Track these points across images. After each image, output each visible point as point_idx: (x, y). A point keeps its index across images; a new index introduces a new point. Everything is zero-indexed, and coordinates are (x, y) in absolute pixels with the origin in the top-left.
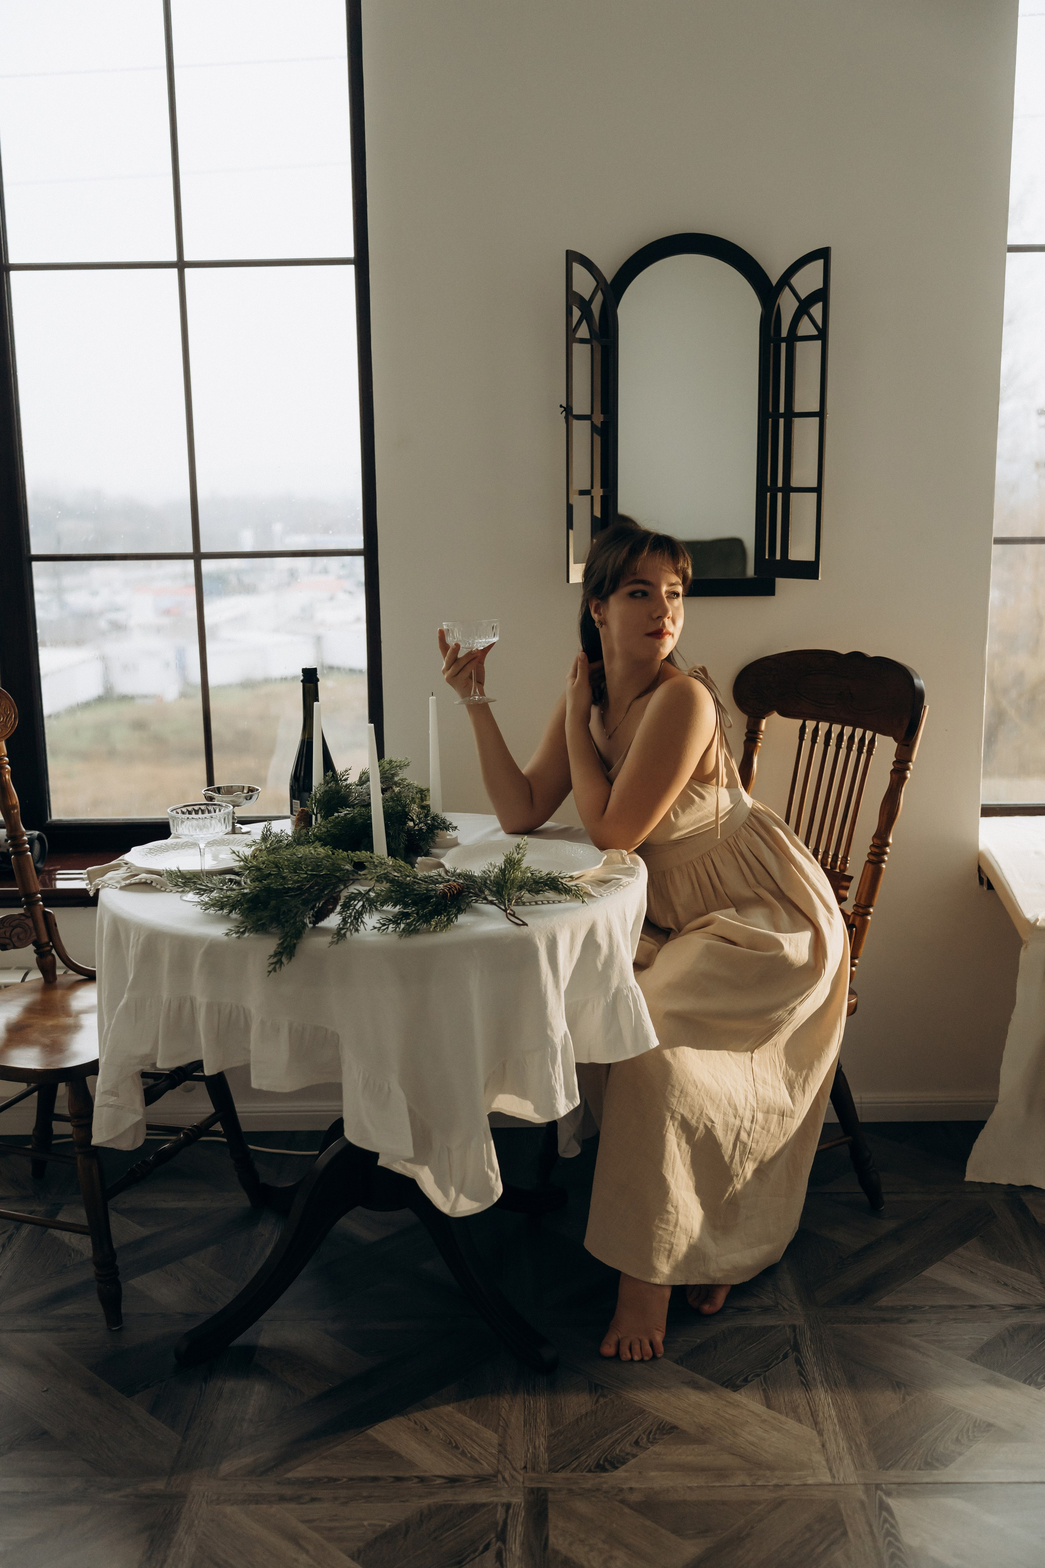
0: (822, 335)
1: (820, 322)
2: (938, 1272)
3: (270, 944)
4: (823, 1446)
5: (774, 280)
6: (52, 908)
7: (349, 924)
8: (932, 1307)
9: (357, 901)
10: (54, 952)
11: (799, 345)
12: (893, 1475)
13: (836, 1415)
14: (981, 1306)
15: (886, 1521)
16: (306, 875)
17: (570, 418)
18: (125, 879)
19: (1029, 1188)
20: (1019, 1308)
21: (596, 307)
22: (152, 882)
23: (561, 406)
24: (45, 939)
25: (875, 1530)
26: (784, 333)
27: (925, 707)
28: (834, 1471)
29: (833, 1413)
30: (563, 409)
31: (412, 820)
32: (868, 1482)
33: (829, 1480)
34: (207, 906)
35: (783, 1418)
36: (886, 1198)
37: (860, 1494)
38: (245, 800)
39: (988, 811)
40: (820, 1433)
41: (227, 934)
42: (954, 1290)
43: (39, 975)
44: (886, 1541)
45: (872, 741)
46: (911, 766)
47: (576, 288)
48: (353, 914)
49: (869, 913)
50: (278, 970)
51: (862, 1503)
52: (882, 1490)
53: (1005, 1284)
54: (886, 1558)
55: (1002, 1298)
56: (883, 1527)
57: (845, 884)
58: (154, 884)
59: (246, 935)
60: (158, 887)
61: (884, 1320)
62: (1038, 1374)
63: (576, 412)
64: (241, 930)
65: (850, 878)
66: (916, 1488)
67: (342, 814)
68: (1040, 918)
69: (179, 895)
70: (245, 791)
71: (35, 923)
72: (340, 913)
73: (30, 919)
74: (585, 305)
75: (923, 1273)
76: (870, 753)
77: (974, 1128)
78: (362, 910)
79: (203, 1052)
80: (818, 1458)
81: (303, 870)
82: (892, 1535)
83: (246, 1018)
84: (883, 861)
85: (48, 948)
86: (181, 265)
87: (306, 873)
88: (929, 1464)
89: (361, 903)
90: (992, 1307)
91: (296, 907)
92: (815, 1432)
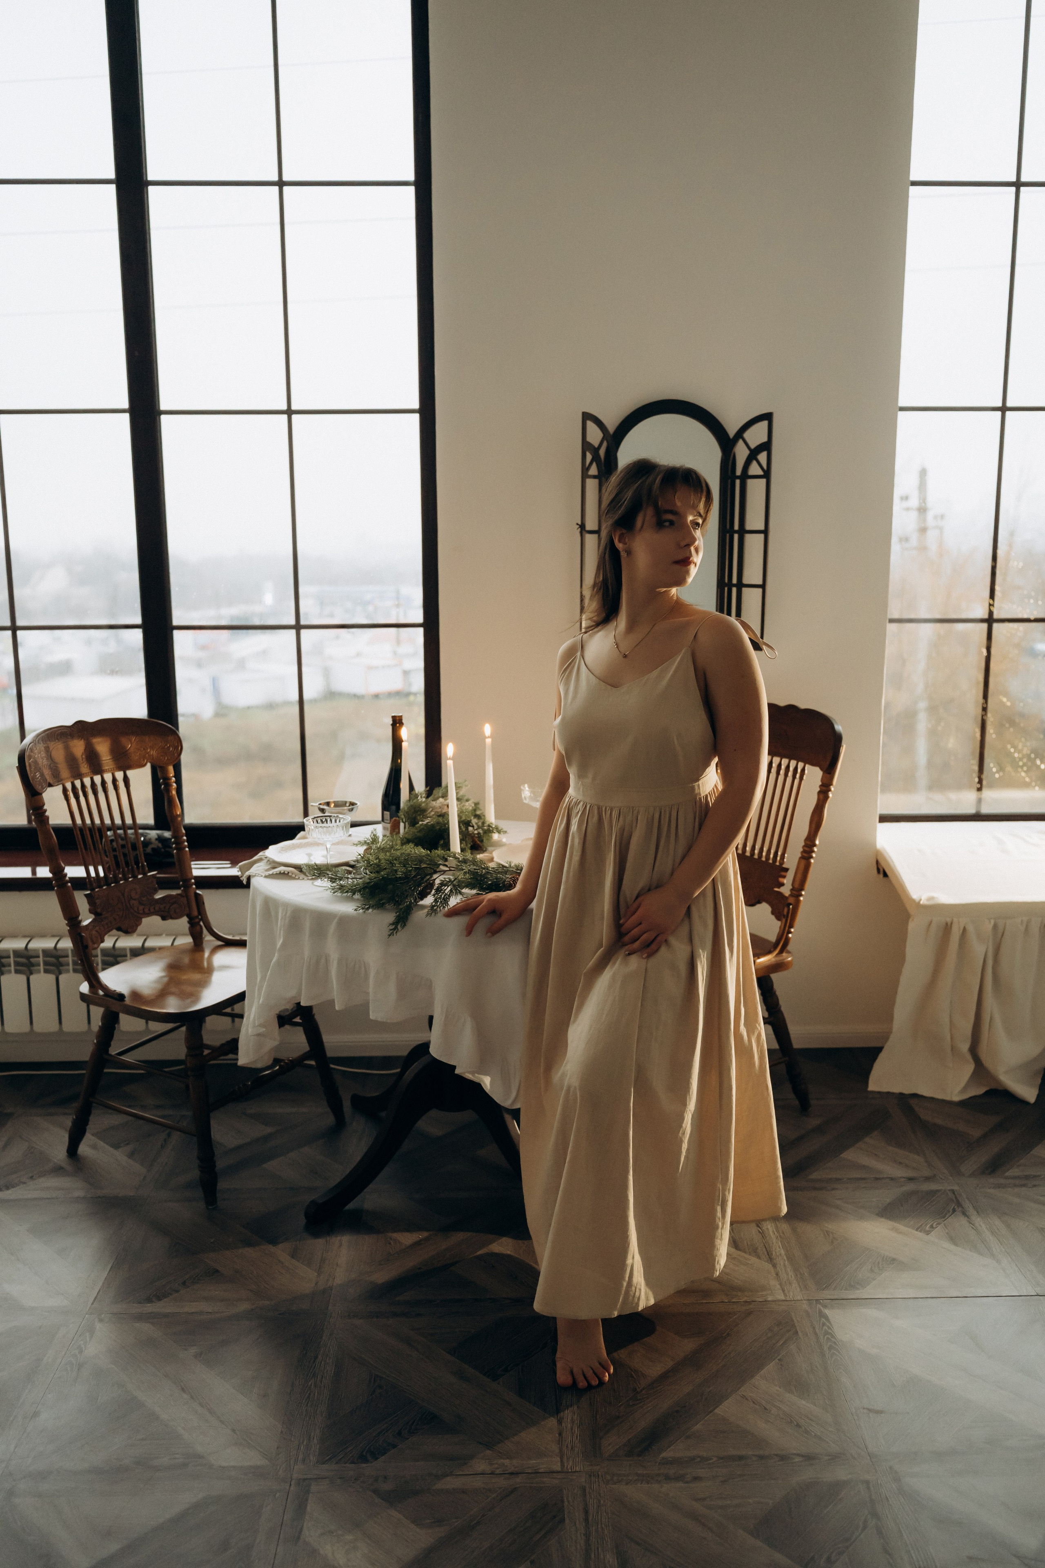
0: (767, 475)
1: (765, 467)
2: (851, 1155)
3: (388, 917)
4: (777, 1274)
5: (732, 433)
6: (201, 890)
7: (439, 903)
8: (849, 1179)
9: (447, 887)
10: (201, 923)
11: (750, 482)
12: (827, 1294)
13: (785, 1254)
14: (883, 1178)
15: (824, 1324)
16: (411, 868)
17: (584, 532)
18: (267, 870)
19: (915, 1096)
20: (911, 1179)
21: (602, 452)
22: (288, 873)
23: (577, 524)
24: (195, 913)
25: (817, 1331)
26: (739, 472)
27: (843, 746)
28: (786, 1291)
29: (783, 1252)
30: (578, 526)
31: (473, 827)
32: (810, 1298)
33: (783, 1298)
34: (334, 890)
35: (747, 1256)
36: (812, 1102)
37: (805, 1306)
38: (348, 812)
39: (884, 819)
40: (774, 1266)
41: (356, 910)
42: (864, 1167)
43: (189, 940)
44: (825, 1338)
45: (803, 770)
46: (832, 788)
47: (589, 439)
48: (443, 896)
49: (801, 895)
50: (395, 935)
51: (807, 1312)
52: (820, 1303)
53: (900, 1163)
54: (826, 1348)
55: (899, 1172)
56: (822, 1328)
57: (783, 874)
58: (290, 874)
59: (370, 910)
60: (294, 876)
61: (815, 1189)
62: (926, 1224)
63: (588, 528)
64: (366, 907)
65: (787, 870)
66: (844, 1302)
67: (425, 823)
68: (923, 898)
69: (311, 881)
70: (348, 805)
71: (188, 900)
72: (434, 895)
73: (185, 898)
74: (595, 451)
75: (841, 1155)
76: (801, 778)
77: (872, 1053)
78: (450, 894)
79: (335, 993)
80: (774, 1283)
81: (409, 865)
82: (830, 1335)
83: (366, 971)
84: (812, 857)
85: (197, 920)
86: (289, 412)
87: (411, 867)
88: (852, 1286)
89: (449, 888)
90: (892, 1179)
91: (406, 890)
92: (771, 1265)
